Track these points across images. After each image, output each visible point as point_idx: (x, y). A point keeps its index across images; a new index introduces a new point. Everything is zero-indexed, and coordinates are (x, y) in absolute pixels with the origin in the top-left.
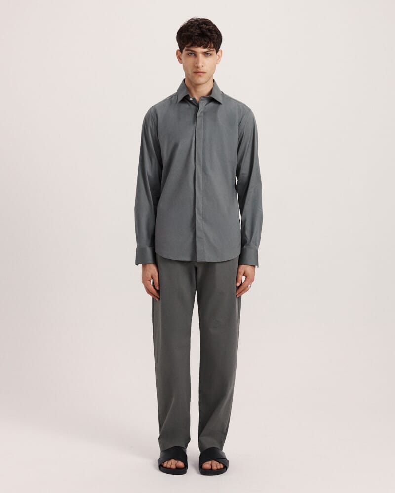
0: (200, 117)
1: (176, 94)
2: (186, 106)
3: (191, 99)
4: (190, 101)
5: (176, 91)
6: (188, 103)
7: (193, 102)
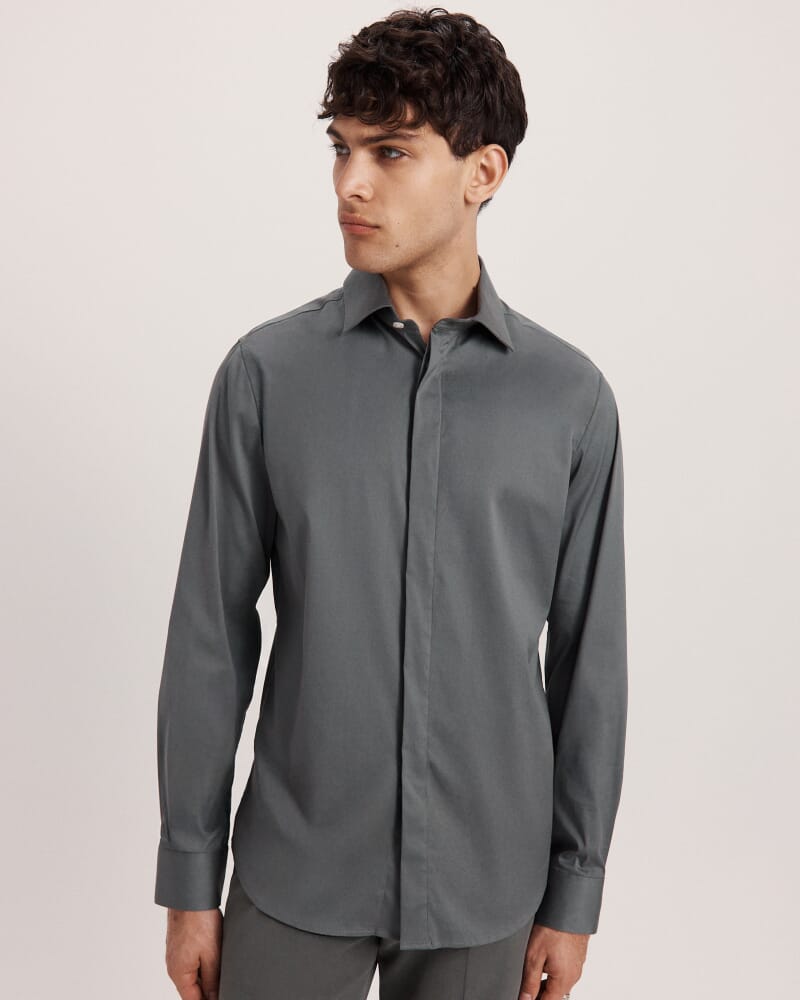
0: (429, 395)
1: (338, 297)
2: (375, 346)
3: (399, 325)
4: (395, 333)
5: (340, 285)
6: (386, 338)
7: (406, 336)
